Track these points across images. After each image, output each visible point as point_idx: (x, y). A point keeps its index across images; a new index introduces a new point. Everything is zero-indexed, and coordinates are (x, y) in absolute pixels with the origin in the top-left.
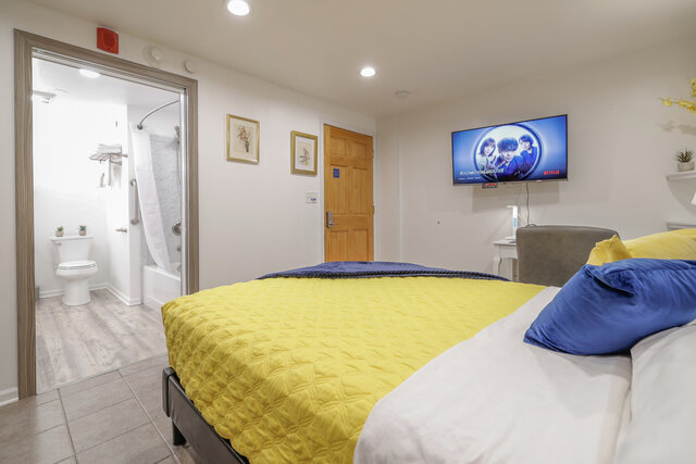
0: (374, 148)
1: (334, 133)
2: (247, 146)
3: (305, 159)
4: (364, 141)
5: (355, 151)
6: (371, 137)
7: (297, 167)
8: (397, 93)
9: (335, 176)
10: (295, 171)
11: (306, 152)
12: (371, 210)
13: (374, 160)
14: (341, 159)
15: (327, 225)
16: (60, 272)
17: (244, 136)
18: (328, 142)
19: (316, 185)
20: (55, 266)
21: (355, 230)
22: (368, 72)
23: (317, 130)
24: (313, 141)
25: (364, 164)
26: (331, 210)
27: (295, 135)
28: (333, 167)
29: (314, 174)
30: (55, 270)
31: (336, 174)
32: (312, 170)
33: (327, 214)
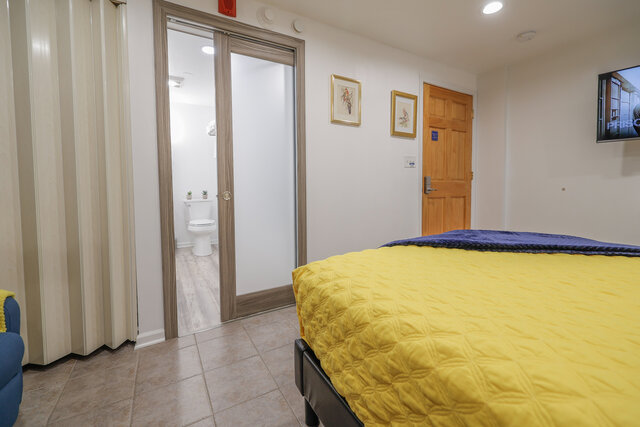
0: (474, 108)
1: (435, 92)
2: (349, 107)
3: (404, 120)
4: (464, 101)
5: (454, 112)
6: (471, 96)
7: (396, 130)
8: (519, 36)
9: (433, 139)
10: (395, 134)
11: (405, 113)
12: (469, 176)
13: (474, 121)
14: (440, 121)
15: (425, 190)
16: (190, 228)
17: (347, 98)
18: (427, 102)
19: (415, 148)
20: (187, 223)
21: (452, 197)
22: (492, 8)
23: (417, 90)
24: (412, 102)
25: (463, 127)
26: (428, 175)
27: (396, 94)
28: (432, 129)
29: (412, 136)
30: (187, 226)
31: (435, 137)
32: (411, 132)
33: (425, 179)
